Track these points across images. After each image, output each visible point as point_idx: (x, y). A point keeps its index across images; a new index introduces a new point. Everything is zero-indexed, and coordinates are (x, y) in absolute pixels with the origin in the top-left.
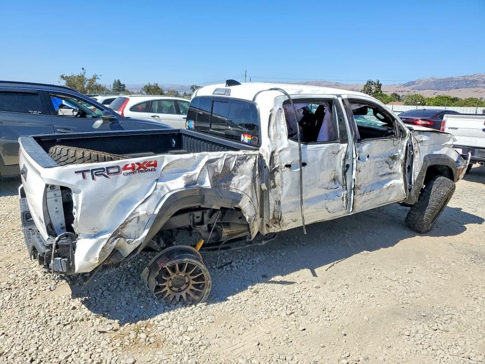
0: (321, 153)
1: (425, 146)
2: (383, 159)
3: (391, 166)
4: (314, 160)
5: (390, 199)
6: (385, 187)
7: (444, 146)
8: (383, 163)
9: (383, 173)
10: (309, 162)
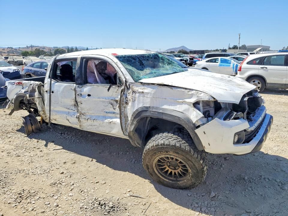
0: (62, 88)
1: (147, 97)
2: (108, 100)
3: (115, 107)
4: (57, 91)
5: (112, 132)
6: (106, 121)
7: (182, 103)
8: (108, 104)
9: (108, 111)
10: (55, 91)
